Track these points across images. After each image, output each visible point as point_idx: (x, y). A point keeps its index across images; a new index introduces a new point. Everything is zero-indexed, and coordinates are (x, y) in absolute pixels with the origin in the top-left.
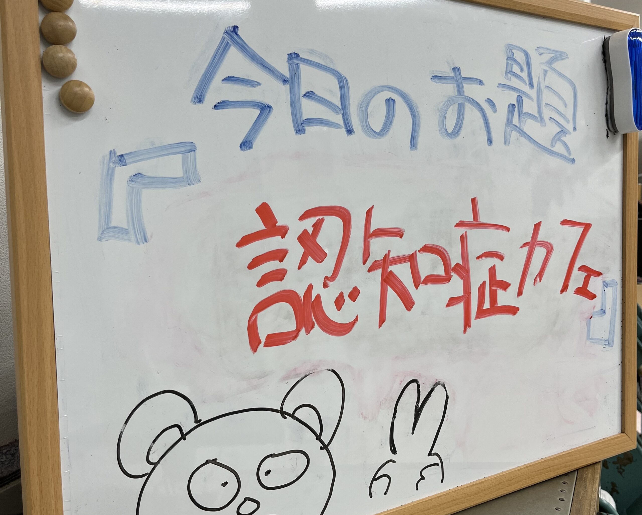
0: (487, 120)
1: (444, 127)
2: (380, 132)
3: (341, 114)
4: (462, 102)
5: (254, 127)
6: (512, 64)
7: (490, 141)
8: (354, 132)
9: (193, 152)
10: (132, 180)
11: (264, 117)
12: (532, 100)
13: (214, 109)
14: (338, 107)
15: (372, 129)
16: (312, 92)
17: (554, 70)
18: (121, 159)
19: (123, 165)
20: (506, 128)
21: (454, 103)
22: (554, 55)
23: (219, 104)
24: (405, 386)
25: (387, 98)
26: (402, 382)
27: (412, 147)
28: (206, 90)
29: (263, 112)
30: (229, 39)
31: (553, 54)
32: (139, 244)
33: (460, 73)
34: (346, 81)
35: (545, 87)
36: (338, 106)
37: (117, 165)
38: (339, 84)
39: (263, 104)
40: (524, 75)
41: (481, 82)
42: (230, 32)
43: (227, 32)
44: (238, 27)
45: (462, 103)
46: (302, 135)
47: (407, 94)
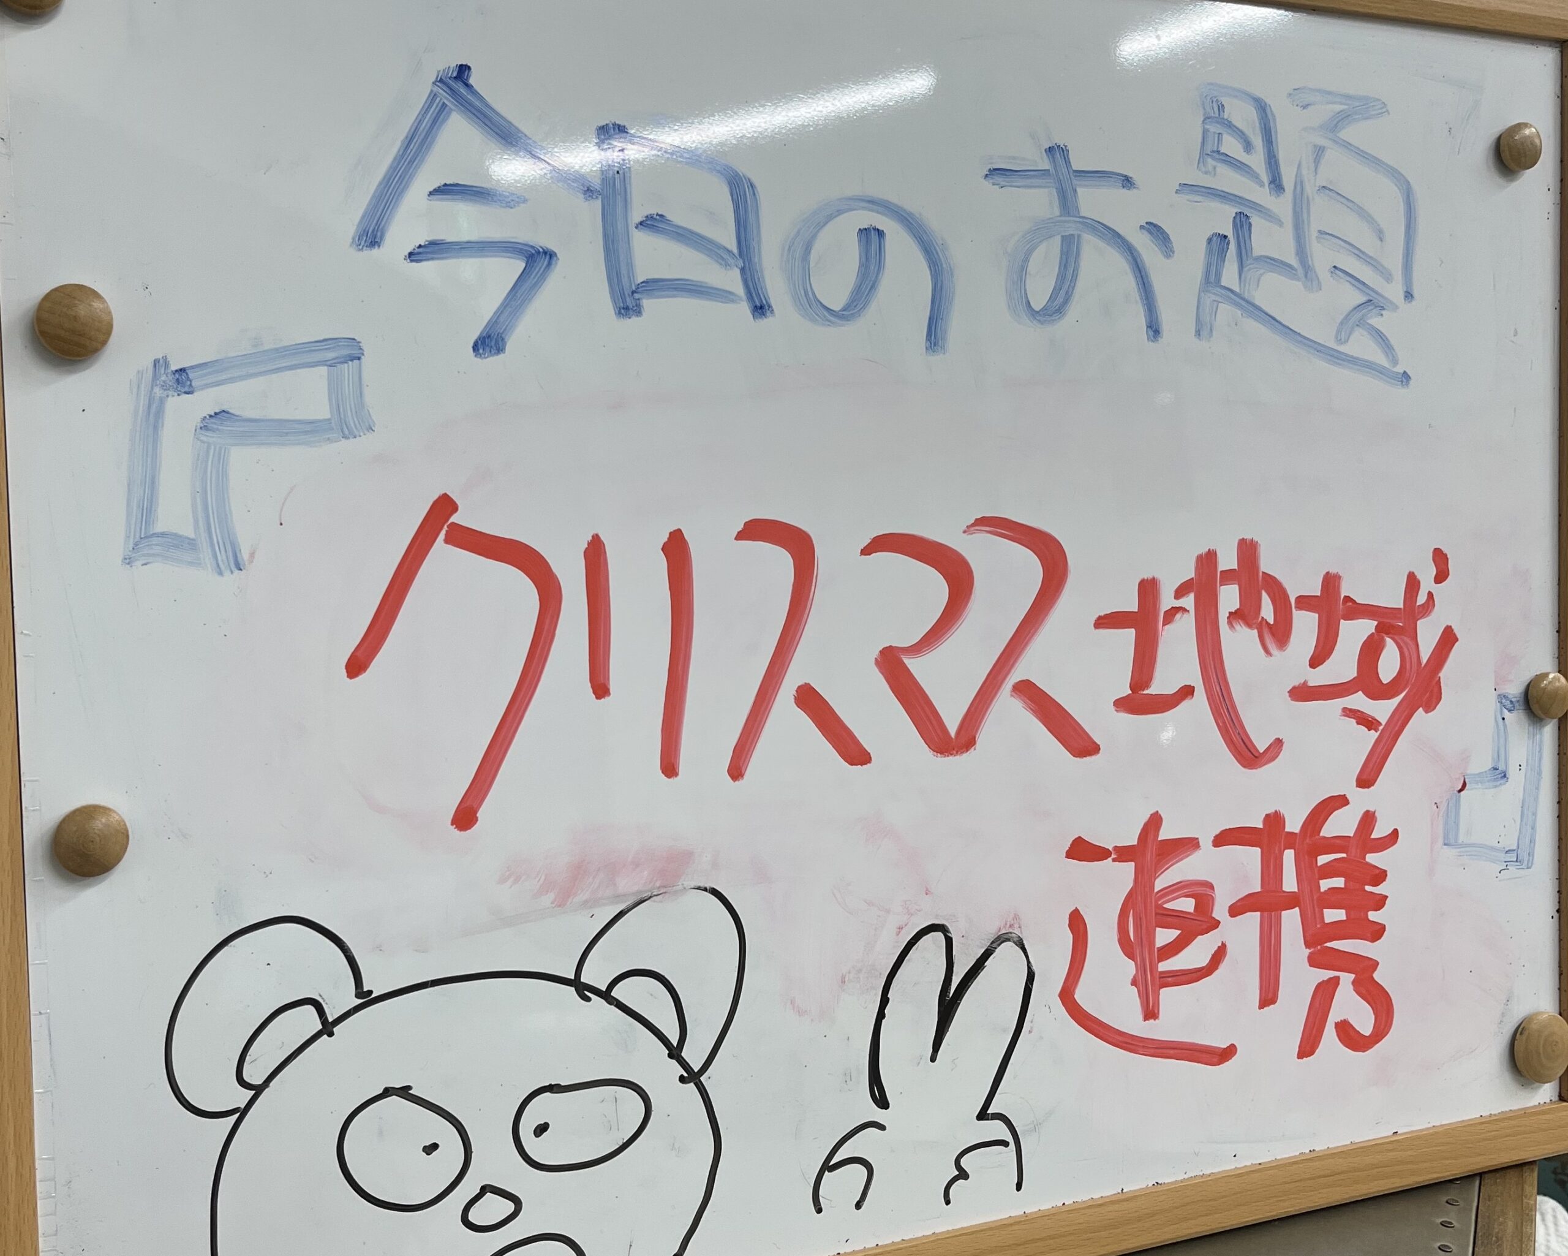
0: (1147, 276)
1: (1021, 297)
2: (844, 309)
3: (737, 266)
4: (1072, 233)
5: (511, 300)
6: (1219, 134)
7: (1154, 330)
8: (773, 310)
9: (356, 362)
10: (205, 426)
11: (534, 278)
12: (1280, 223)
13: (408, 261)
14: (728, 250)
15: (821, 303)
16: (661, 216)
17: (1347, 145)
18: (180, 378)
19: (186, 393)
20: (1203, 294)
21: (1050, 237)
22: (1346, 107)
23: (421, 250)
24: (911, 940)
25: (862, 228)
26: (902, 928)
27: (931, 347)
28: (387, 219)
29: (533, 266)
30: (448, 96)
31: (1341, 104)
32: (221, 573)
33: (1068, 159)
34: (752, 186)
35: (1319, 190)
36: (729, 247)
37: (170, 393)
38: (732, 196)
39: (533, 247)
40: (1257, 161)
41: (1127, 182)
42: (448, 79)
43: (441, 81)
44: (469, 68)
45: (1072, 235)
46: (634, 319)
47: (918, 216)
